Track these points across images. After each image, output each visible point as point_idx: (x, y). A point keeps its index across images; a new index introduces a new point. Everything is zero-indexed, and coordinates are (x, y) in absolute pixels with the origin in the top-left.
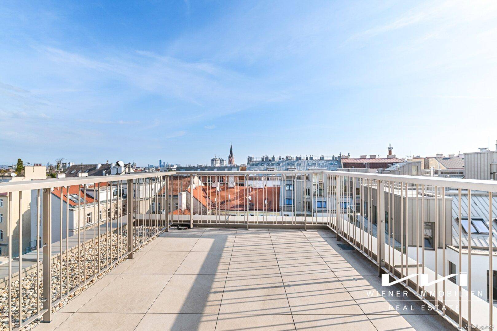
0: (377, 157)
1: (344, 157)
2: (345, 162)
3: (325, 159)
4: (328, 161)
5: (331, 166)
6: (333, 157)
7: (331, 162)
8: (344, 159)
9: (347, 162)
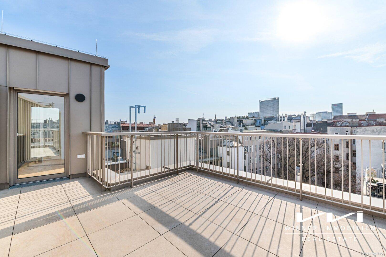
0: (144, 123)
1: (123, 122)
2: (123, 126)
3: (109, 123)
4: (111, 125)
5: (113, 128)
6: (115, 122)
7: (113, 126)
8: (123, 124)
9: (125, 126)
